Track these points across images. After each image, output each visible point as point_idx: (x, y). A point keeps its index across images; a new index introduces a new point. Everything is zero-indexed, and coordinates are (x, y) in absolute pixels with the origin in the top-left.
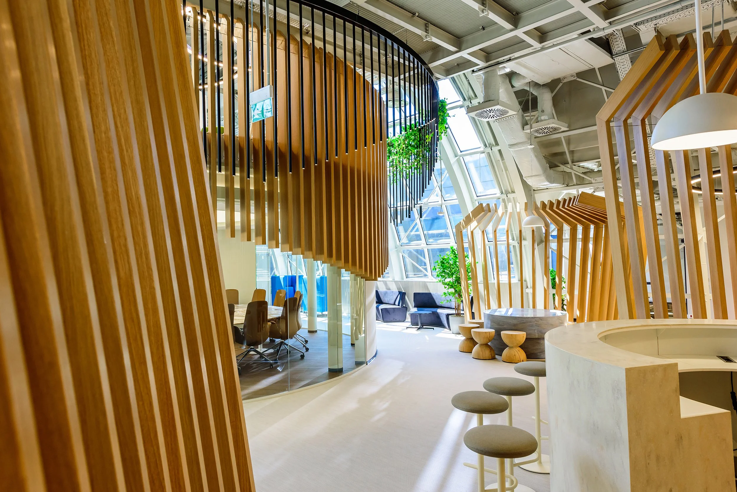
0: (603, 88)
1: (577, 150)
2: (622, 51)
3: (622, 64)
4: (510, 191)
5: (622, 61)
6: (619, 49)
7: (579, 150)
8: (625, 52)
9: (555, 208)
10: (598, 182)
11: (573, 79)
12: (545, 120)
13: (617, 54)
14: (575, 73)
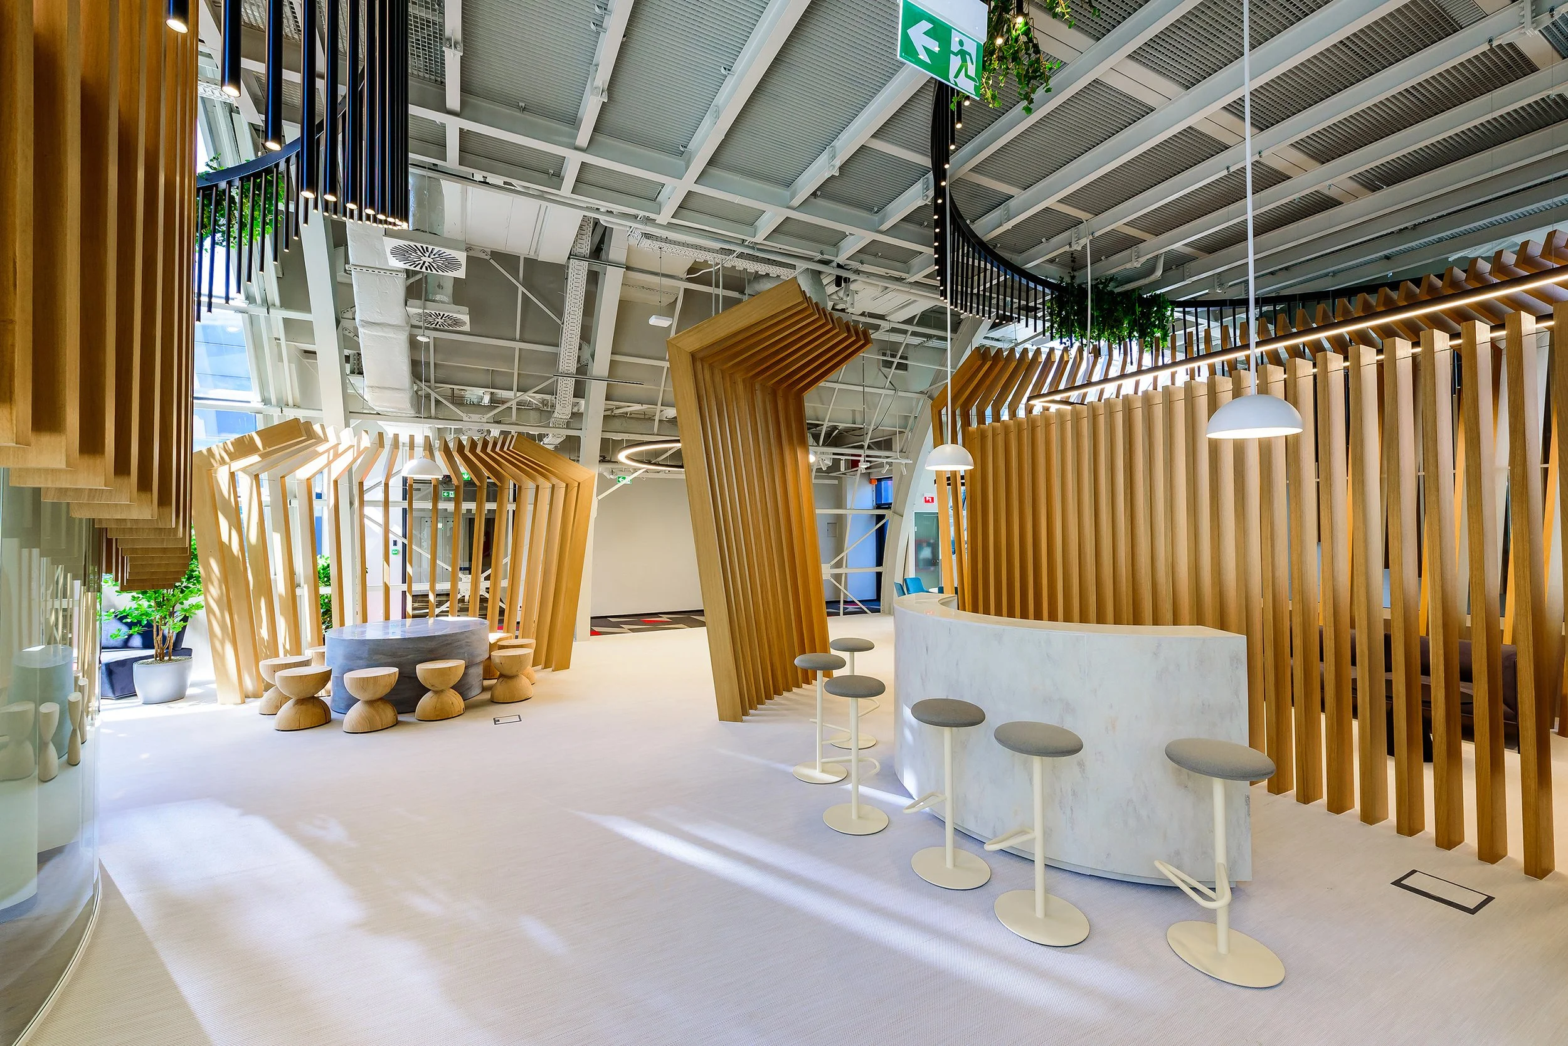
0: (521, 289)
1: (443, 365)
2: (583, 255)
3: (576, 272)
4: (291, 403)
5: (579, 268)
6: (581, 251)
7: (449, 366)
8: (586, 258)
9: (478, 451)
10: (473, 420)
11: (483, 256)
12: (442, 302)
13: (576, 256)
14: (490, 250)
